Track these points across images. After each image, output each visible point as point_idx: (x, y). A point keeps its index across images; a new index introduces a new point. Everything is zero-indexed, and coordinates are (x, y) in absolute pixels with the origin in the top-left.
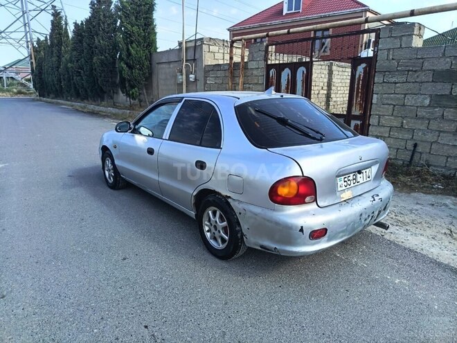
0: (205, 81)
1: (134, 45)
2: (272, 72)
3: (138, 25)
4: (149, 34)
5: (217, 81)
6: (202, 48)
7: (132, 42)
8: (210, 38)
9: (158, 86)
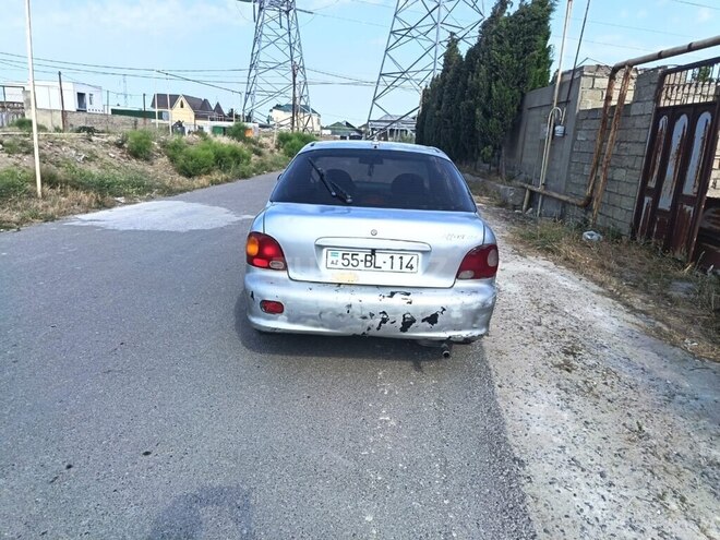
0: (575, 135)
1: (499, 82)
2: (663, 120)
3: (511, 53)
4: (525, 64)
5: (589, 137)
6: (579, 83)
7: (497, 78)
8: (599, 66)
9: (523, 143)
